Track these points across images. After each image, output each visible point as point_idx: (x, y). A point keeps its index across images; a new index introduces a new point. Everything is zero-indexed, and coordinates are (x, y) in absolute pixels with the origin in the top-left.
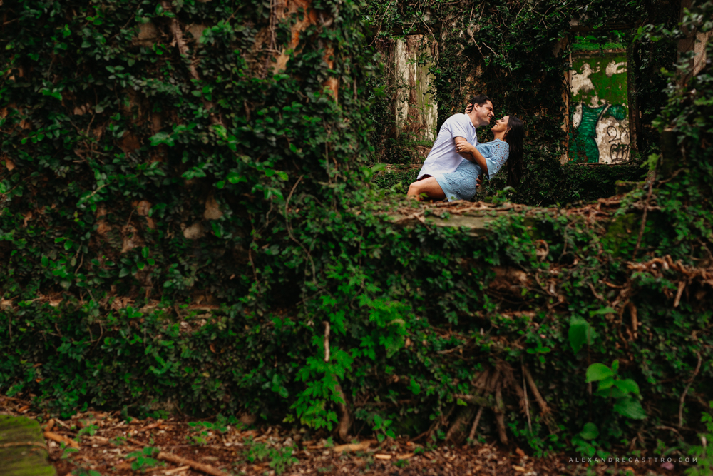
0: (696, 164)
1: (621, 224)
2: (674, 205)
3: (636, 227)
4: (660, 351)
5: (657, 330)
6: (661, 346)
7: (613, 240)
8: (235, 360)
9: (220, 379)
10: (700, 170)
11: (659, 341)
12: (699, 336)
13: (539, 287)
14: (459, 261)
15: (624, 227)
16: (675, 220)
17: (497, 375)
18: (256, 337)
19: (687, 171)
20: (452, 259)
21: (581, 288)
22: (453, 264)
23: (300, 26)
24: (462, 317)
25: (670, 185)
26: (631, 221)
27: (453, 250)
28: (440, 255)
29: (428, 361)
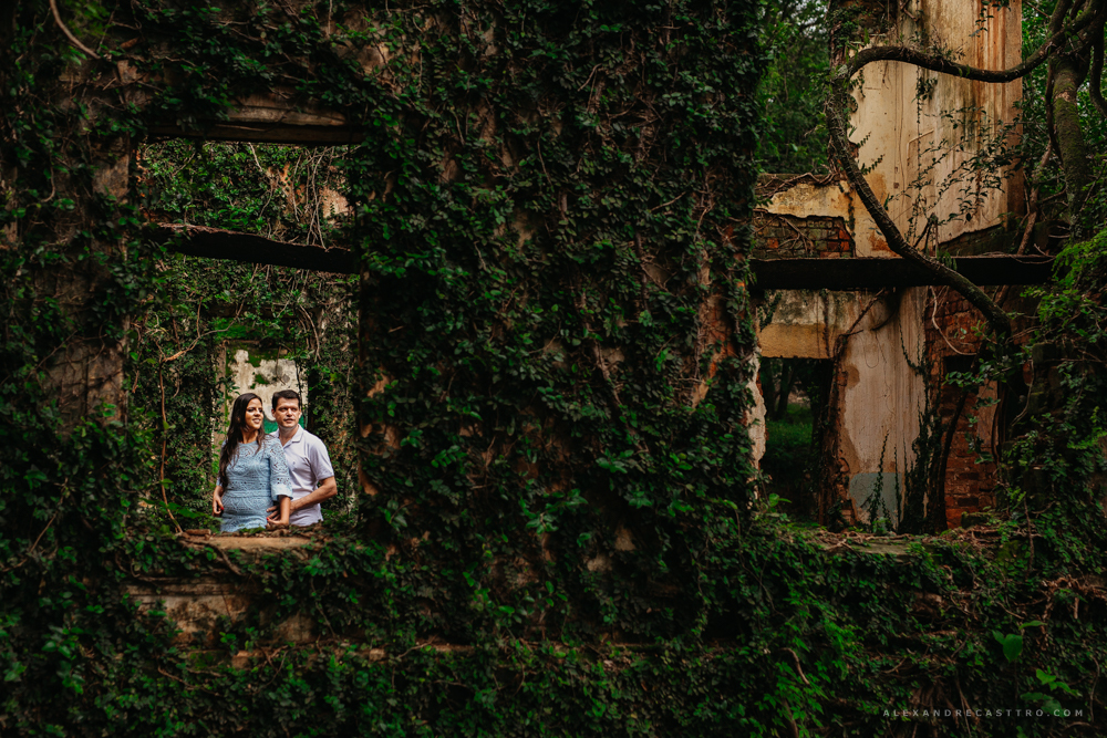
0: (1066, 498)
1: (1007, 549)
2: (1051, 532)
3: (1020, 552)
4: (1063, 658)
5: (1058, 640)
6: (1064, 654)
7: (1002, 564)
8: (670, 697)
9: (649, 720)
10: (1069, 503)
11: (1060, 650)
12: (1087, 644)
13: (955, 608)
14: (885, 586)
15: (1010, 552)
16: (1054, 546)
17: (931, 691)
18: (695, 670)
19: (1058, 504)
20: (879, 584)
21: (992, 607)
22: (879, 589)
23: (716, 357)
24: (891, 639)
25: (1045, 515)
26: (1016, 547)
27: (880, 577)
28: (870, 581)
29: (867, 682)
